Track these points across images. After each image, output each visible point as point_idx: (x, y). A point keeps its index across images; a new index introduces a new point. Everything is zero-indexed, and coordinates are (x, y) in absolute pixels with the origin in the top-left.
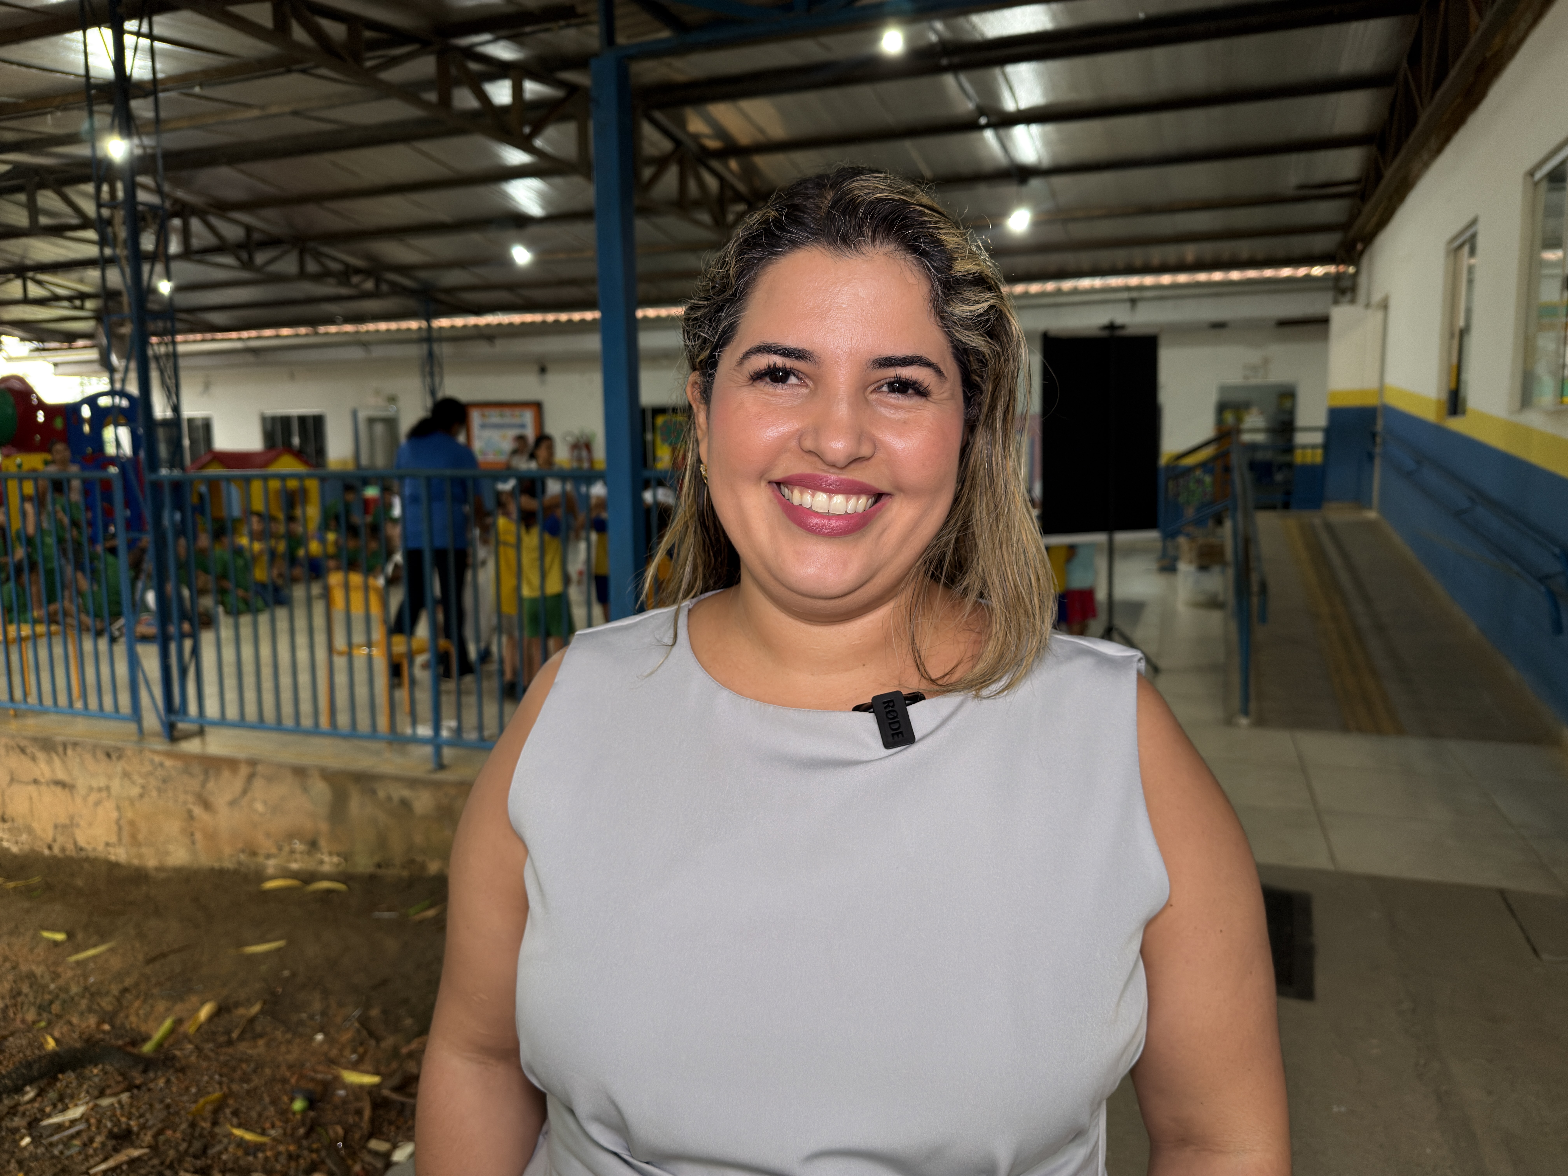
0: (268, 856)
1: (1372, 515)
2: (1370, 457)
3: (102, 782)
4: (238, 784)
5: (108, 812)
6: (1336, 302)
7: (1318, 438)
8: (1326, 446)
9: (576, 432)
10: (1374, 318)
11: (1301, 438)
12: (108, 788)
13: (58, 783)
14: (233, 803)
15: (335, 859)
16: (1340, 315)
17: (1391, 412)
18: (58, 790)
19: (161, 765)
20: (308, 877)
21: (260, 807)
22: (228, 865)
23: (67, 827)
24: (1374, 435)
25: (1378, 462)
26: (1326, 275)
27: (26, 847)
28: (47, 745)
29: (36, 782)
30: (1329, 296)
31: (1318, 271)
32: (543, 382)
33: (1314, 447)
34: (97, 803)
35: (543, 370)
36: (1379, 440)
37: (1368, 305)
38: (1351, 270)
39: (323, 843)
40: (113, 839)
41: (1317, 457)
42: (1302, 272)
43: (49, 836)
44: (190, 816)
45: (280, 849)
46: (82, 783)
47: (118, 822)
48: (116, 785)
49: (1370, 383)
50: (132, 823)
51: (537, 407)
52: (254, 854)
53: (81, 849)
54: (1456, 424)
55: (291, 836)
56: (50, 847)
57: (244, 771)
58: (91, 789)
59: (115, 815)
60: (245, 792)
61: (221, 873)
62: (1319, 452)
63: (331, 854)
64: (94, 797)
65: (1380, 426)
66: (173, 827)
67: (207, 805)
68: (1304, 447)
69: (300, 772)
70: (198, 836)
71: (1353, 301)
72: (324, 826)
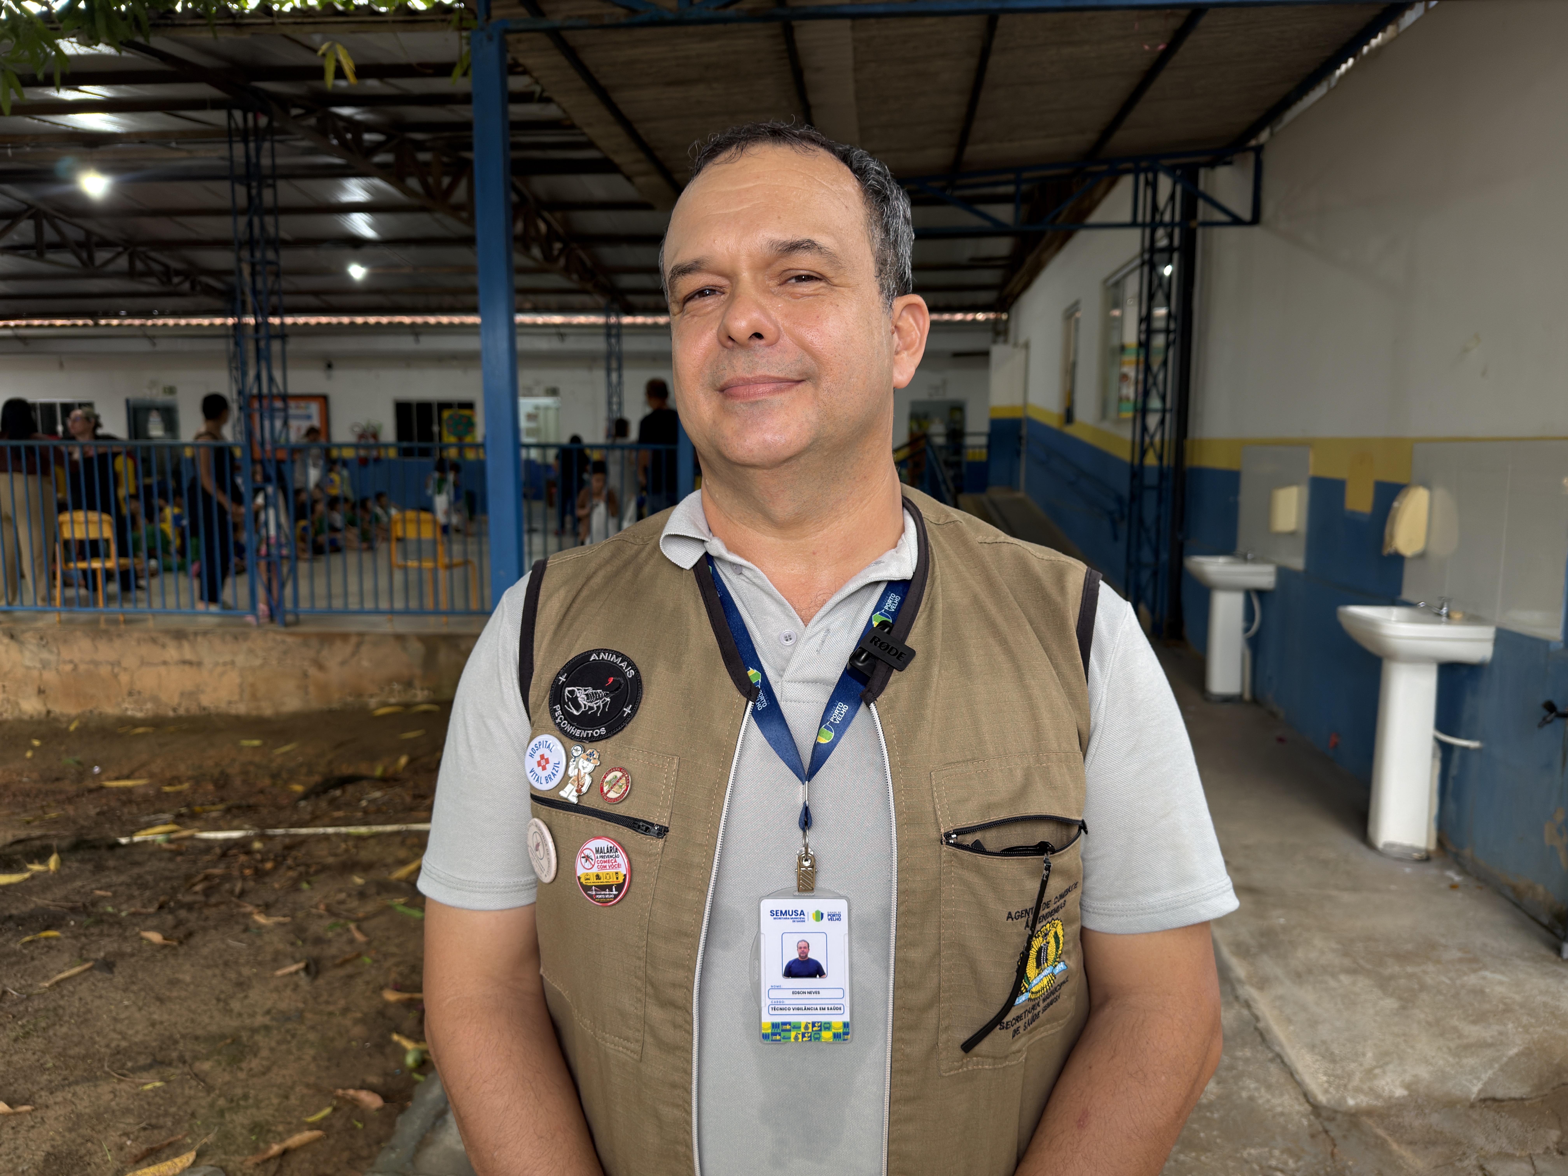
0: (372, 696)
1: (1020, 495)
2: (1018, 453)
3: (228, 658)
4: (348, 649)
5: (233, 678)
6: (995, 342)
7: (983, 440)
8: (989, 446)
9: (364, 423)
10: (1020, 355)
11: (970, 441)
12: (233, 663)
13: (185, 662)
14: (343, 663)
15: (426, 692)
16: (998, 351)
17: (1033, 424)
18: (187, 668)
19: (283, 642)
20: (407, 706)
21: (365, 663)
22: (335, 705)
23: (192, 695)
24: (1020, 438)
25: (1023, 456)
26: (987, 320)
27: (150, 714)
28: (179, 635)
29: (165, 663)
30: (990, 335)
31: (980, 316)
32: (329, 378)
33: (980, 447)
34: (222, 674)
35: (329, 366)
36: (1024, 442)
37: (1016, 345)
38: (1004, 316)
39: (417, 683)
40: (236, 697)
41: (981, 455)
42: (970, 317)
43: (176, 700)
44: (305, 675)
45: (382, 689)
46: (208, 661)
47: (241, 686)
48: (240, 660)
49: (1018, 401)
50: (252, 685)
51: (324, 400)
52: (360, 695)
53: (204, 709)
54: (1070, 430)
55: (390, 681)
56: (174, 710)
57: (354, 640)
58: (217, 664)
59: (238, 680)
60: (353, 654)
61: (331, 712)
62: (984, 451)
63: (422, 689)
64: (220, 669)
65: (1024, 432)
66: (290, 685)
67: (321, 667)
68: (974, 447)
69: (400, 638)
70: (312, 689)
71: (1006, 341)
72: (418, 671)
